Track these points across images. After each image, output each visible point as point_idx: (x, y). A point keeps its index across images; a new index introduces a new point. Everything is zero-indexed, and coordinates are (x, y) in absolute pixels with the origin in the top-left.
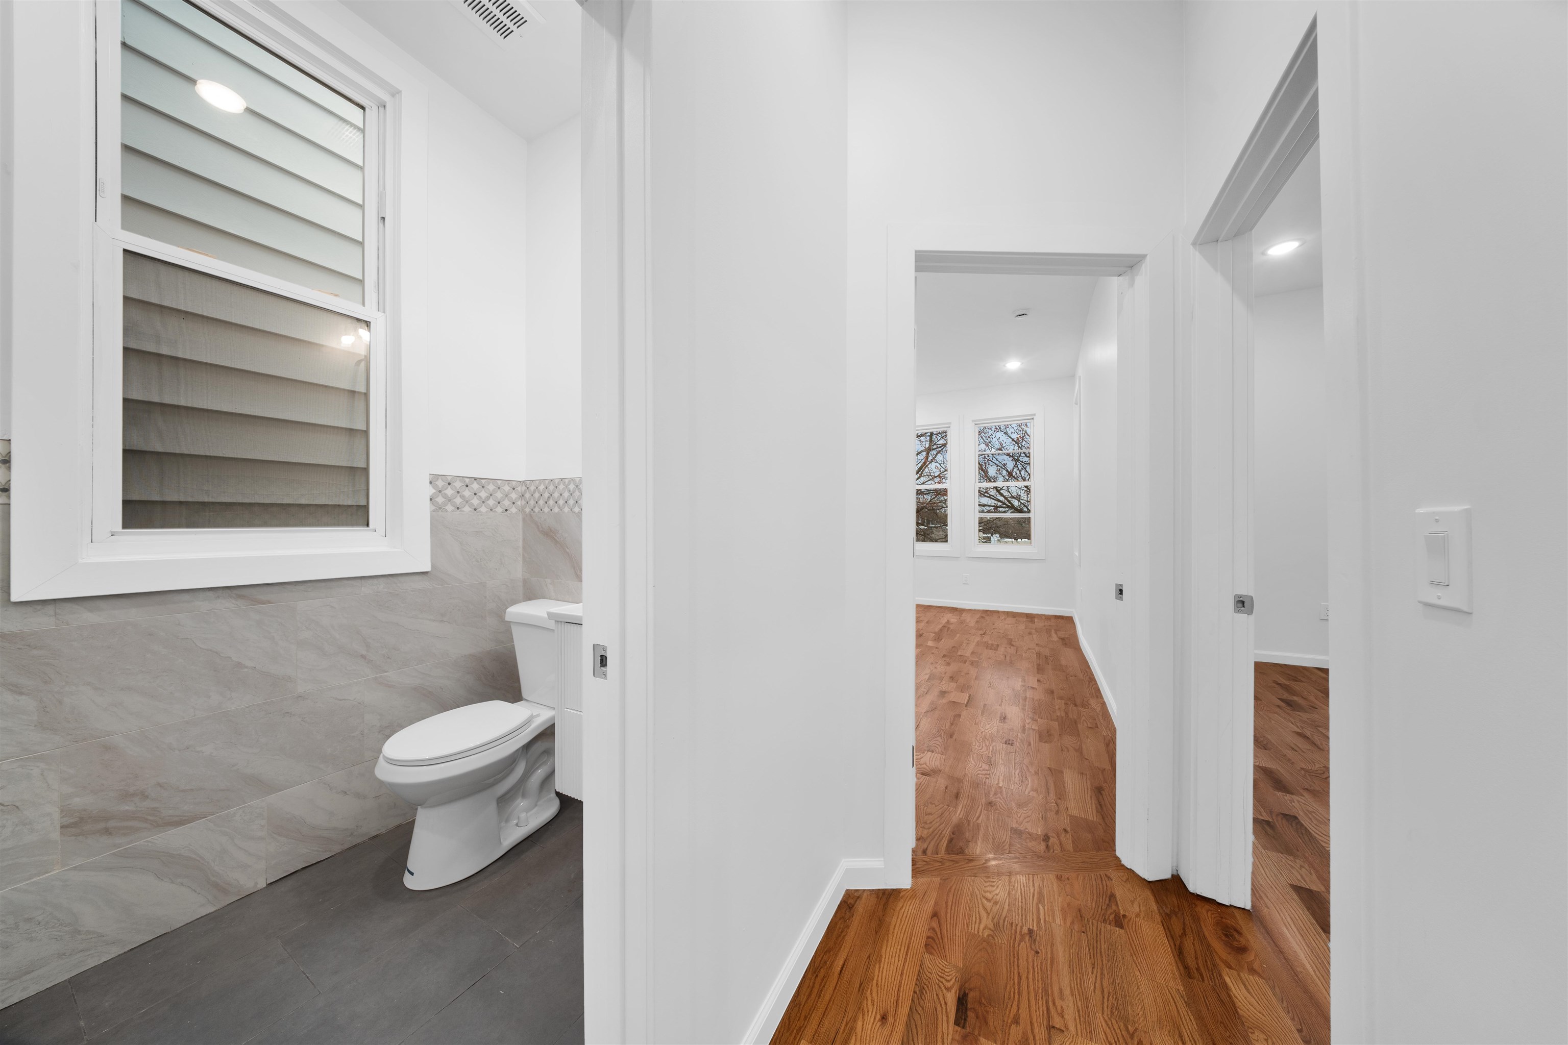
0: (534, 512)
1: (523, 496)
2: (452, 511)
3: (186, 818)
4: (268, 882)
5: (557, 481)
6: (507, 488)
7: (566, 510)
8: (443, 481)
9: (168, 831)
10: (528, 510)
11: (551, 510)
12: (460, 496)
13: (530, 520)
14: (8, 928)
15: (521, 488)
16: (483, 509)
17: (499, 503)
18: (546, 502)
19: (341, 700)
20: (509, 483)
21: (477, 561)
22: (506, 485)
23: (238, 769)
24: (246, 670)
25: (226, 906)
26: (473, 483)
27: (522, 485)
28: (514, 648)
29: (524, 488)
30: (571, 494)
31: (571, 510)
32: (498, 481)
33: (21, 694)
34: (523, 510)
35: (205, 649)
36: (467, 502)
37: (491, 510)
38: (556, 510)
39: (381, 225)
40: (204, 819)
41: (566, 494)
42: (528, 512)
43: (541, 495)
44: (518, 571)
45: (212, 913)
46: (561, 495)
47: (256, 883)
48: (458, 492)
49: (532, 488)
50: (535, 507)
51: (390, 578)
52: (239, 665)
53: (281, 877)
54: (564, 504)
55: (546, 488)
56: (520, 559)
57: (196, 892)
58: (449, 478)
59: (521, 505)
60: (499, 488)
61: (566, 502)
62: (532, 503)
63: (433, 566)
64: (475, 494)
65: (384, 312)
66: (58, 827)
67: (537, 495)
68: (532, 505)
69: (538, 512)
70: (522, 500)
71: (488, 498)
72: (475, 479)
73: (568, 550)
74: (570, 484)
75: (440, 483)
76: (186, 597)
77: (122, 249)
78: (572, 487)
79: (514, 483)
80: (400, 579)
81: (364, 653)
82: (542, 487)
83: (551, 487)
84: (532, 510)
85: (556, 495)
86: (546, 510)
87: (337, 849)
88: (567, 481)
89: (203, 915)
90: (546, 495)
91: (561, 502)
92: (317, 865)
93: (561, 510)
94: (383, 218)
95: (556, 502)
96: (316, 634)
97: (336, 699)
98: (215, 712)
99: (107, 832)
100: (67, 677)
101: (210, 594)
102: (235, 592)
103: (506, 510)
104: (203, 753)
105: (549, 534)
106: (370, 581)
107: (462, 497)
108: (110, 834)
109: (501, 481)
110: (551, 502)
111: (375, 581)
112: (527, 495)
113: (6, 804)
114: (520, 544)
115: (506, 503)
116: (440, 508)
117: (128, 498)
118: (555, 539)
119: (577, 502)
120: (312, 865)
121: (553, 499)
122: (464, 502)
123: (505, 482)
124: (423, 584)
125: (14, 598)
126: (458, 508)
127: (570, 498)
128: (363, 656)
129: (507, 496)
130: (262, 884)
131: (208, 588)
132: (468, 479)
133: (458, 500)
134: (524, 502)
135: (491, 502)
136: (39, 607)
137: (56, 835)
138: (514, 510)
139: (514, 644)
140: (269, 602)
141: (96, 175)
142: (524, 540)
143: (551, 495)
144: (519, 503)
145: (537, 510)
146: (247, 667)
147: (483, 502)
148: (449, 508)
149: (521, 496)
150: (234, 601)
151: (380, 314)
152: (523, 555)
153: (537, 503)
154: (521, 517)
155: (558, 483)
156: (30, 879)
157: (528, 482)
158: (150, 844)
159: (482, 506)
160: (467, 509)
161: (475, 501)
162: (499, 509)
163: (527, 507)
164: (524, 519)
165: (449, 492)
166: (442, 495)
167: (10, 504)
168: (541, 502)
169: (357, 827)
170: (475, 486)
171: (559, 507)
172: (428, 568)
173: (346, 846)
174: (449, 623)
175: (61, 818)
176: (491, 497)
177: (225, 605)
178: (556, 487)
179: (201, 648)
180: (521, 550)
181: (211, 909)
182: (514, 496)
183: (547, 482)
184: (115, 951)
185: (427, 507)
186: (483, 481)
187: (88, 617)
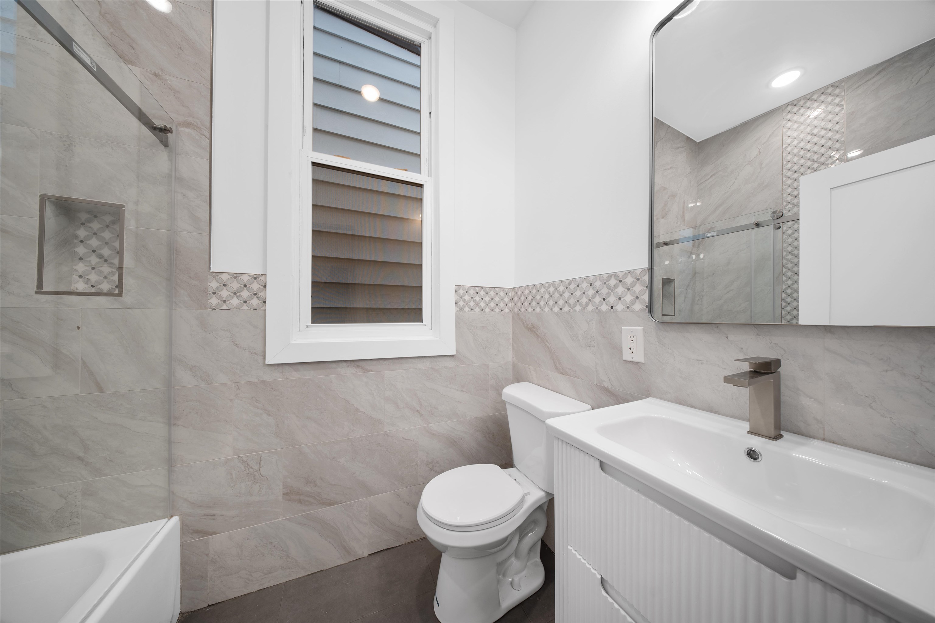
0: (521, 311)
1: (513, 299)
2: (469, 311)
3: (332, 502)
4: (369, 554)
5: (538, 286)
6: (502, 294)
7: (547, 309)
8: (463, 290)
9: (324, 508)
10: (516, 310)
11: (534, 310)
12: (473, 300)
13: (517, 317)
14: (264, 545)
15: (511, 293)
16: (487, 310)
17: (497, 305)
18: (530, 304)
19: (406, 440)
20: (504, 290)
21: (483, 348)
22: (502, 291)
23: (356, 476)
24: (360, 413)
25: (349, 563)
26: (481, 291)
27: (512, 291)
28: (507, 415)
29: (513, 293)
30: (551, 296)
31: (551, 309)
32: (496, 289)
33: (269, 415)
34: (512, 310)
35: (342, 398)
36: (477, 305)
37: (492, 310)
38: (538, 310)
39: (429, 119)
40: (340, 505)
41: (547, 296)
42: (516, 312)
43: (526, 298)
44: (509, 357)
45: (343, 565)
46: (542, 297)
47: (363, 552)
48: (472, 298)
49: (519, 293)
50: (521, 308)
51: (433, 358)
52: (357, 410)
53: (376, 552)
54: (544, 305)
55: (530, 292)
56: (511, 347)
57: (336, 549)
58: (467, 288)
59: (511, 306)
60: (497, 294)
61: (547, 303)
62: (519, 304)
63: (457, 351)
64: (482, 299)
65: (431, 177)
66: (282, 494)
67: (523, 298)
68: (519, 306)
69: (524, 312)
70: (512, 303)
71: (490, 302)
72: (482, 288)
73: (548, 345)
74: (550, 287)
75: (461, 292)
76: (334, 365)
77: (311, 164)
78: (551, 289)
79: (507, 290)
80: (439, 359)
81: (419, 409)
82: (526, 292)
83: (534, 291)
84: (519, 310)
85: (538, 297)
86: (530, 310)
87: (403, 541)
88: (547, 285)
89: (339, 565)
90: (530, 298)
91: (542, 303)
92: (393, 549)
93: (542, 310)
94: (430, 113)
95: (538, 303)
96: (394, 393)
97: (404, 438)
98: (346, 438)
99: (300, 501)
100: (286, 408)
101: (344, 364)
102: (356, 363)
103: (502, 310)
104: (340, 462)
105: (532, 329)
106: (423, 360)
107: (474, 301)
108: (301, 503)
109: (498, 289)
110: (534, 304)
111: (425, 360)
112: (516, 299)
113: (264, 476)
114: (511, 336)
115: (502, 305)
116: (461, 309)
117: (313, 306)
118: (536, 334)
119: (556, 303)
120: (390, 548)
121: (535, 301)
122: (476, 305)
123: (501, 289)
124: (450, 363)
125: (267, 362)
126: (472, 309)
127: (550, 300)
128: (418, 411)
129: (502, 299)
130: (366, 554)
131: (344, 361)
132: (478, 288)
133: (472, 304)
134: (513, 304)
135: (492, 305)
136: (276, 367)
137: (281, 498)
138: (506, 310)
139: (507, 413)
140: (372, 371)
141: (303, 124)
142: (513, 333)
143: (534, 298)
144: (510, 305)
145: (523, 310)
146: (361, 412)
147: (487, 305)
148: (467, 309)
149: (512, 299)
150: (355, 369)
151: (429, 178)
152: (513, 344)
153: (523, 304)
154: (511, 316)
155: (540, 287)
156: (271, 520)
157: (516, 289)
158: (317, 514)
159: (486, 307)
160: (477, 310)
161: (482, 304)
162: (497, 310)
163: (516, 308)
164: (513, 317)
165: (467, 298)
166: (462, 300)
167: (266, 310)
168: (526, 304)
169: (414, 529)
170: (482, 293)
171: (540, 308)
172: (454, 353)
173: (408, 541)
174: (466, 392)
175: (283, 489)
176: (492, 301)
177: (351, 371)
178: (538, 291)
179: (340, 397)
180: (511, 341)
181: (343, 562)
182: (507, 299)
183: (530, 287)
184: (302, 574)
185: (453, 309)
186: (487, 289)
187: (296, 375)
